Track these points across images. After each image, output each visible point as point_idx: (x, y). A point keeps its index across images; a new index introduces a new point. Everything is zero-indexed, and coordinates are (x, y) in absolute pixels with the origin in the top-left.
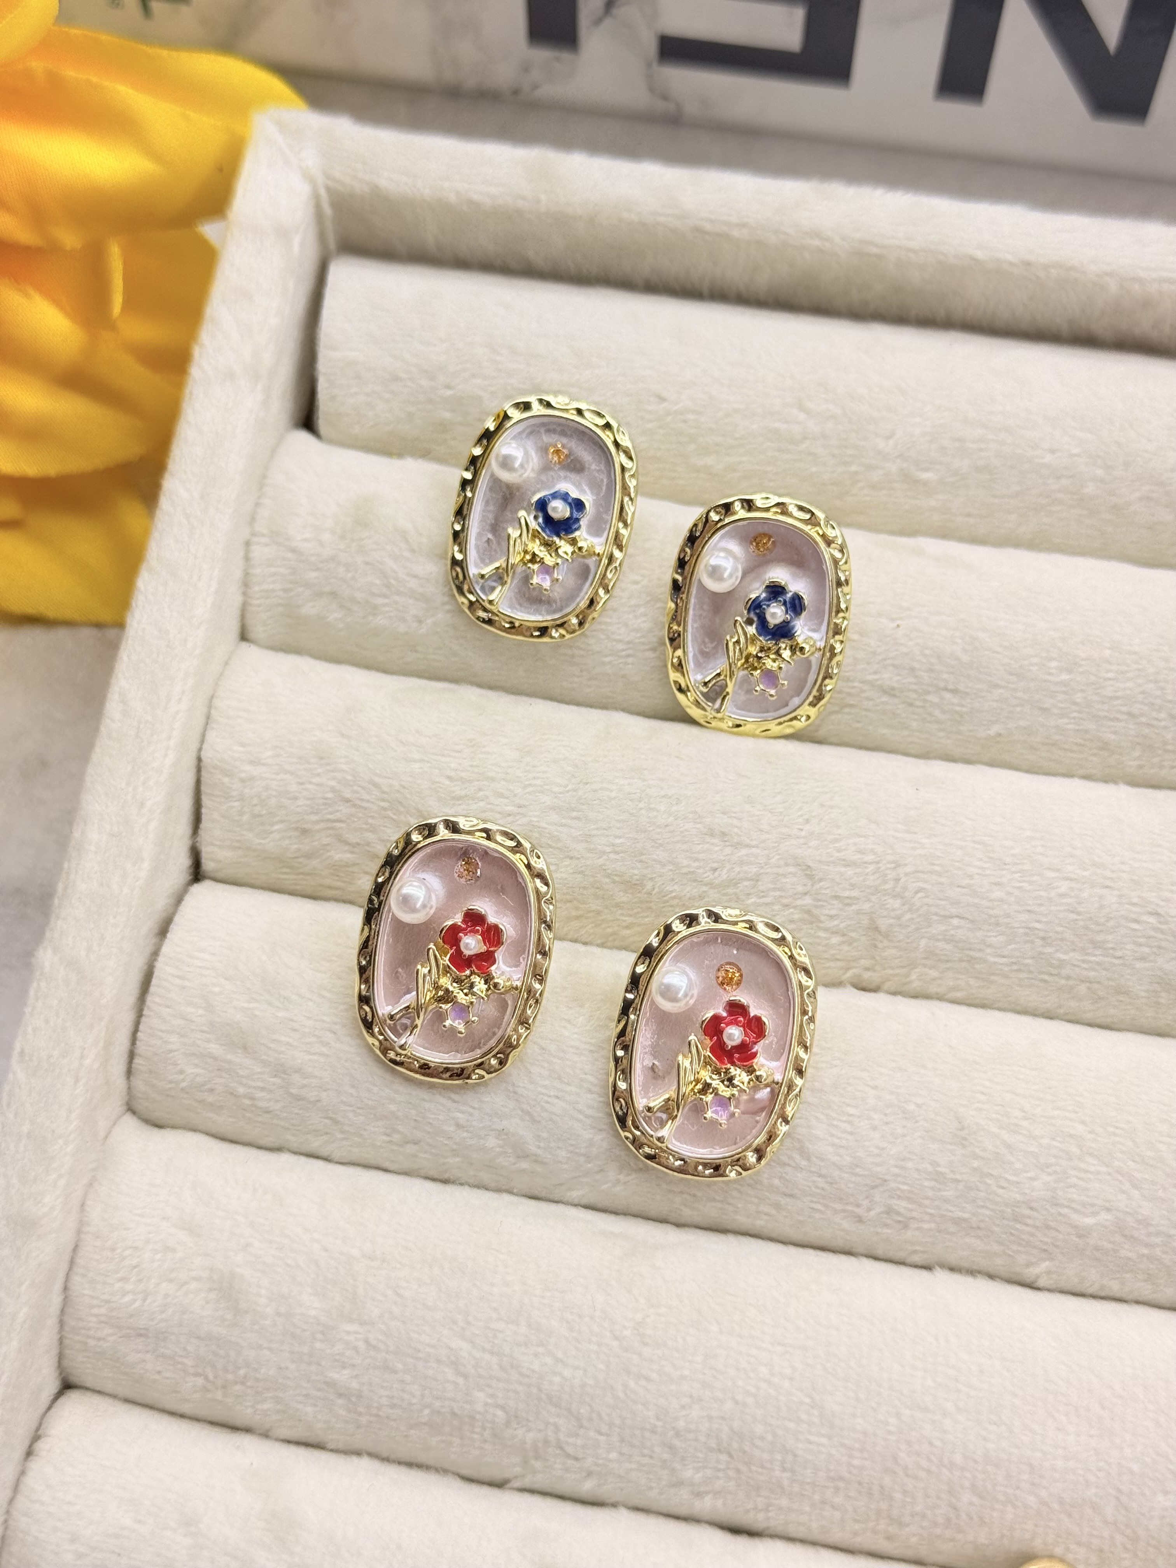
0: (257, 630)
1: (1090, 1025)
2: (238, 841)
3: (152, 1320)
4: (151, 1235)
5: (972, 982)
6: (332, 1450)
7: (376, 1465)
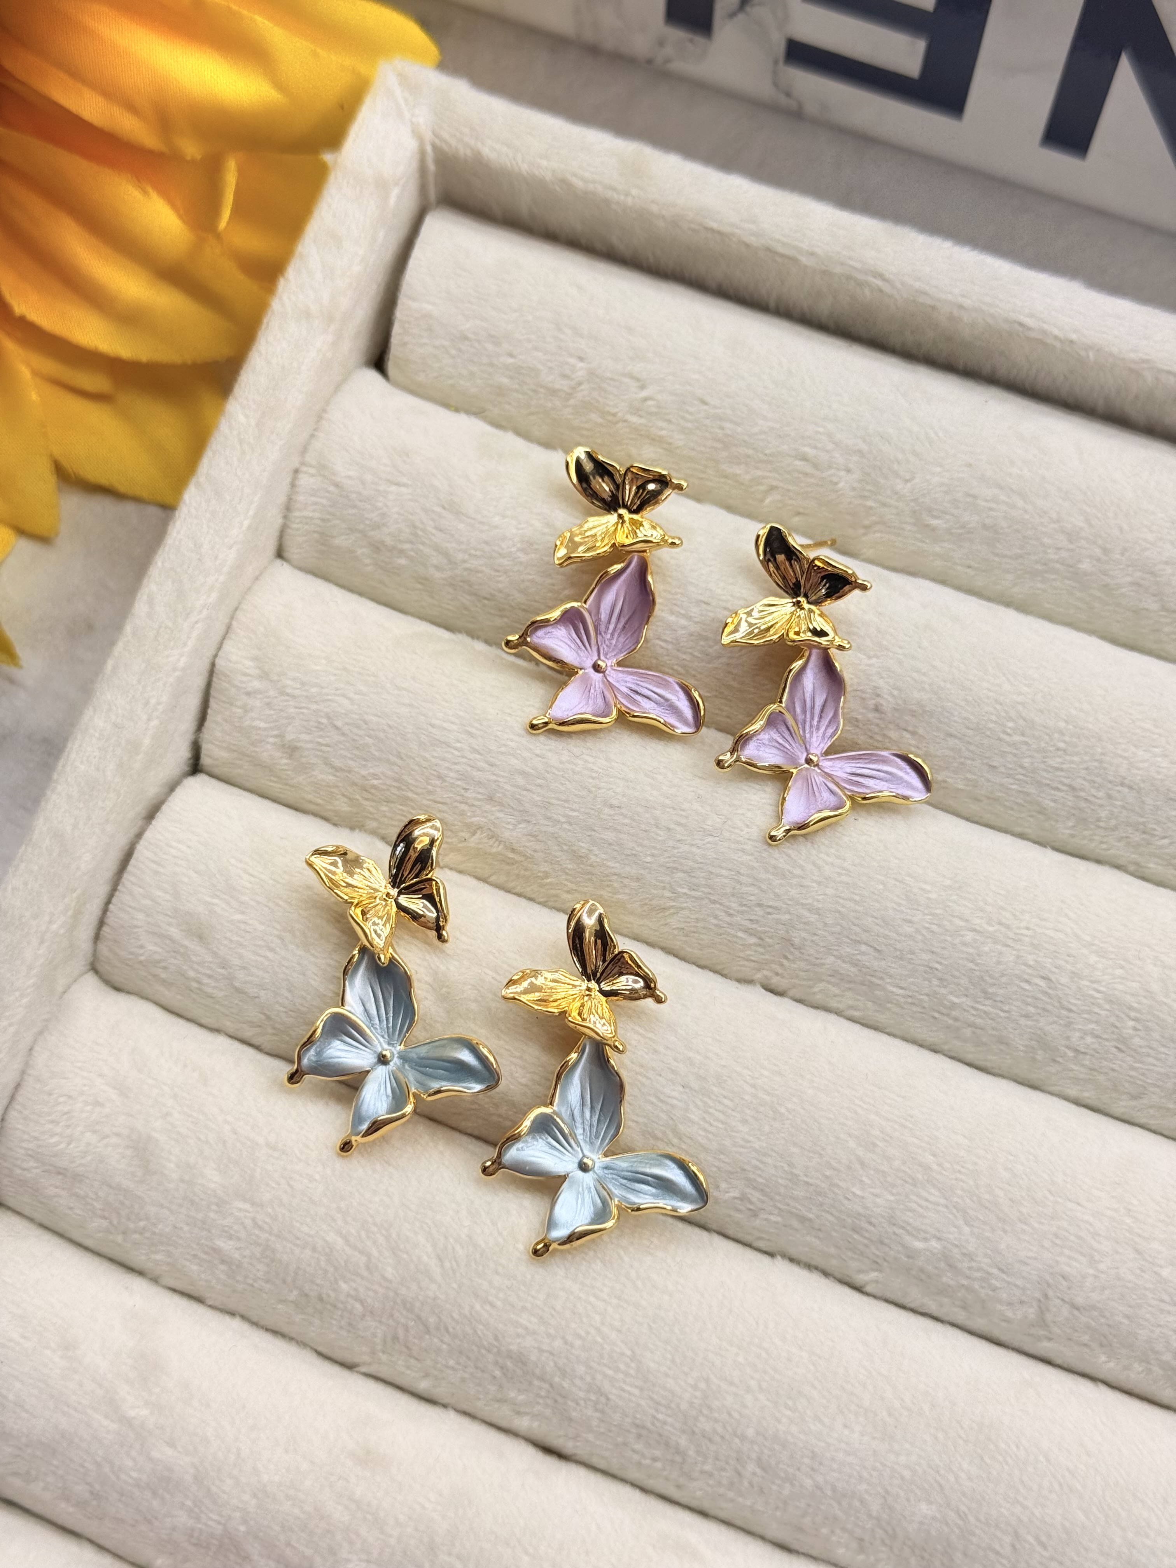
0: (293, 552)
1: (969, 1065)
2: (234, 745)
3: (72, 1162)
4: (85, 1088)
5: (869, 1004)
6: (210, 1306)
7: (245, 1327)
